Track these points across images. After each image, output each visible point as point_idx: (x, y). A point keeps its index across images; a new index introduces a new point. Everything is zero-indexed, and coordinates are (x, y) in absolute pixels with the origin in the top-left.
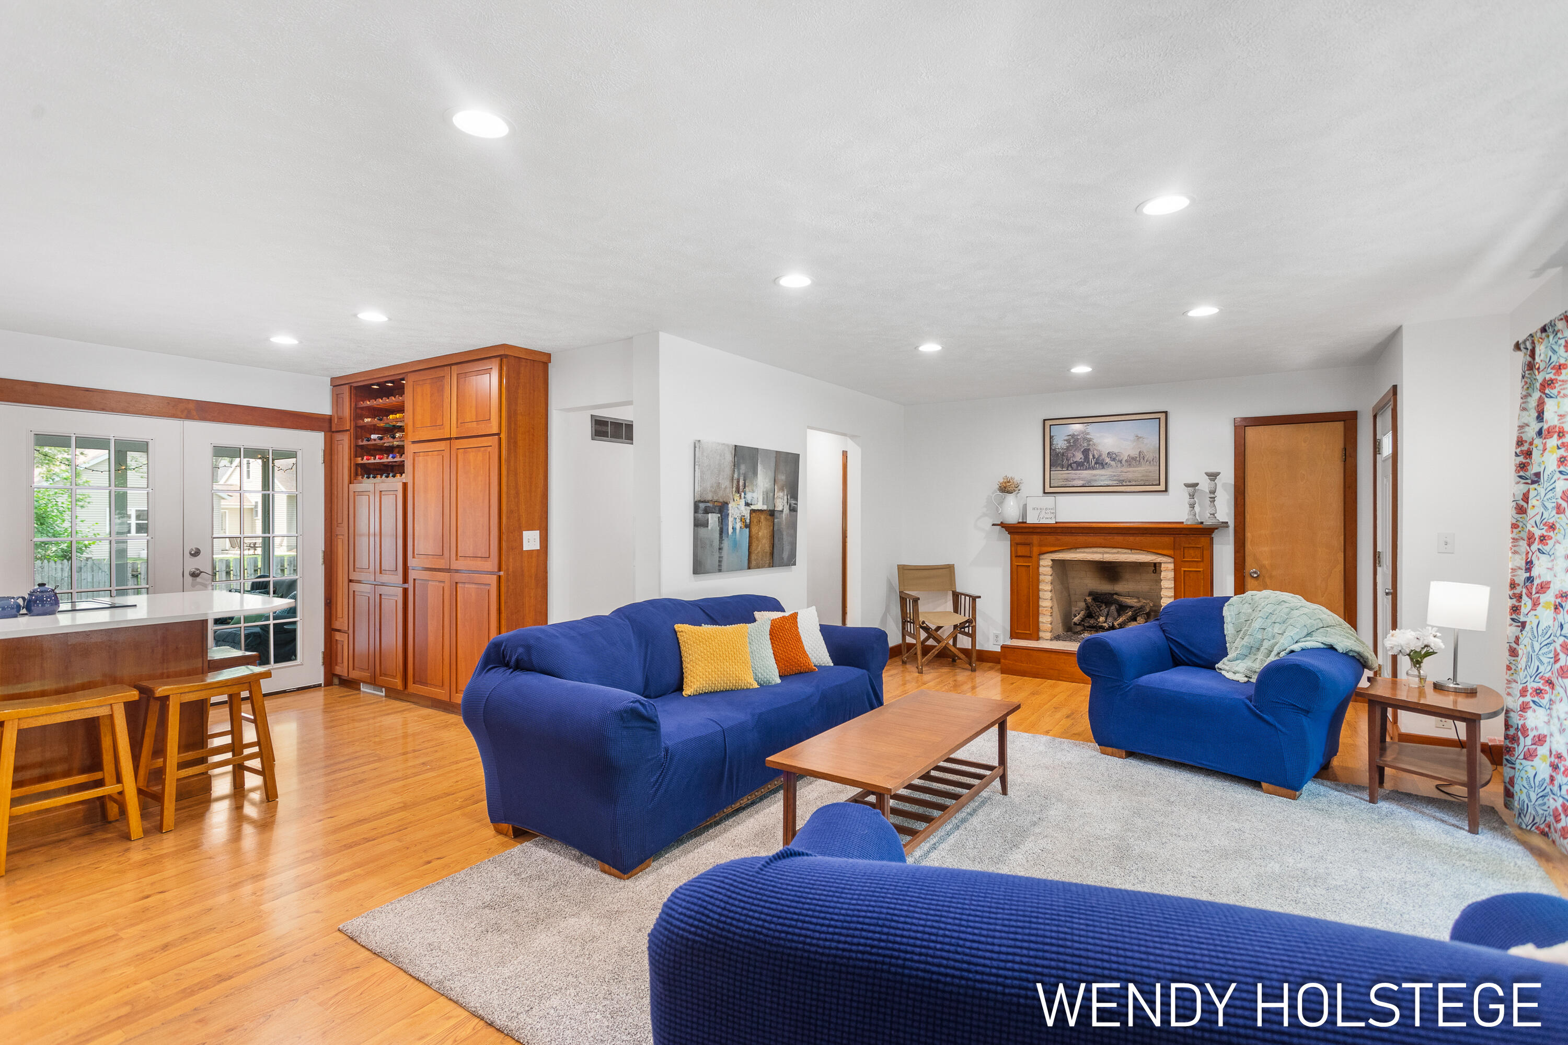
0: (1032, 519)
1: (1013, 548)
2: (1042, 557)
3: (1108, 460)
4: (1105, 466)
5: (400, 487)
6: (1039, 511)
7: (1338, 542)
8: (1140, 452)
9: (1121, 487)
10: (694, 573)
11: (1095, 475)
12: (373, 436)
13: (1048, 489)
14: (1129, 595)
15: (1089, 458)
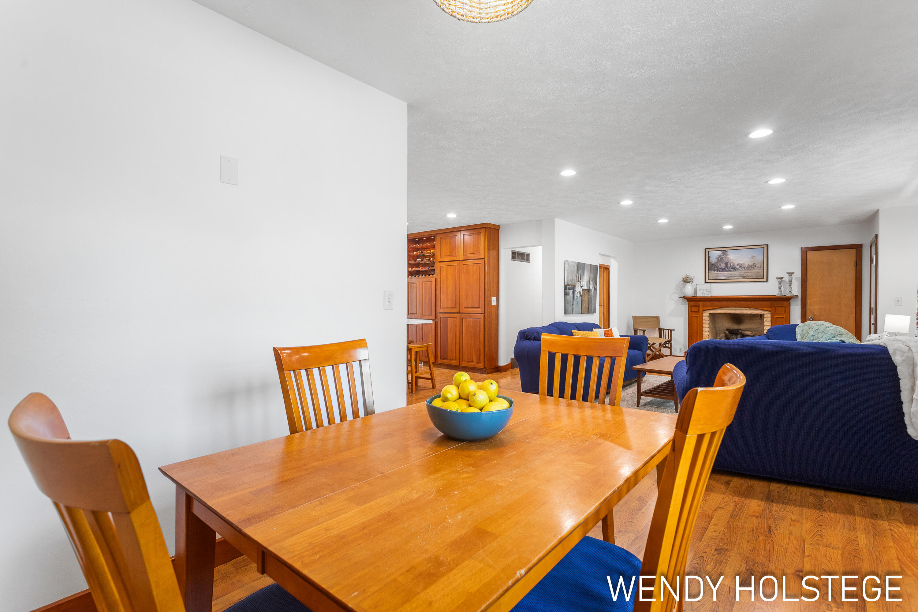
0: (699, 294)
1: (690, 308)
2: (704, 312)
3: (737, 267)
4: (736, 270)
5: (433, 280)
6: (703, 291)
7: (853, 303)
8: (754, 263)
9: (744, 279)
10: (564, 314)
11: (731, 274)
12: (418, 260)
13: (707, 281)
14: (747, 330)
15: (728, 266)
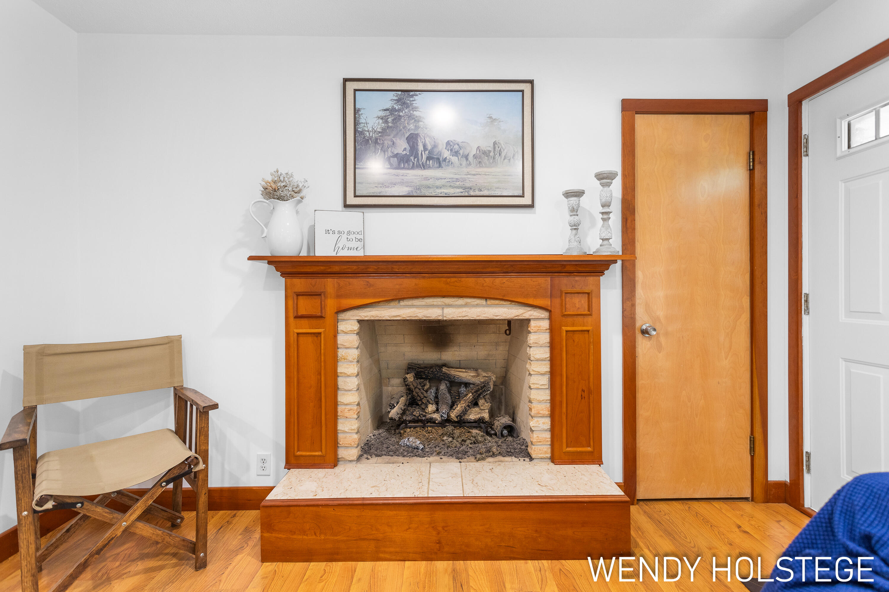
0: (324, 250)
1: (291, 303)
2: (342, 316)
3: (446, 154)
4: (443, 164)
6: (337, 236)
7: (743, 281)
8: (495, 143)
9: (469, 197)
11: (426, 179)
13: (351, 200)
15: (417, 150)
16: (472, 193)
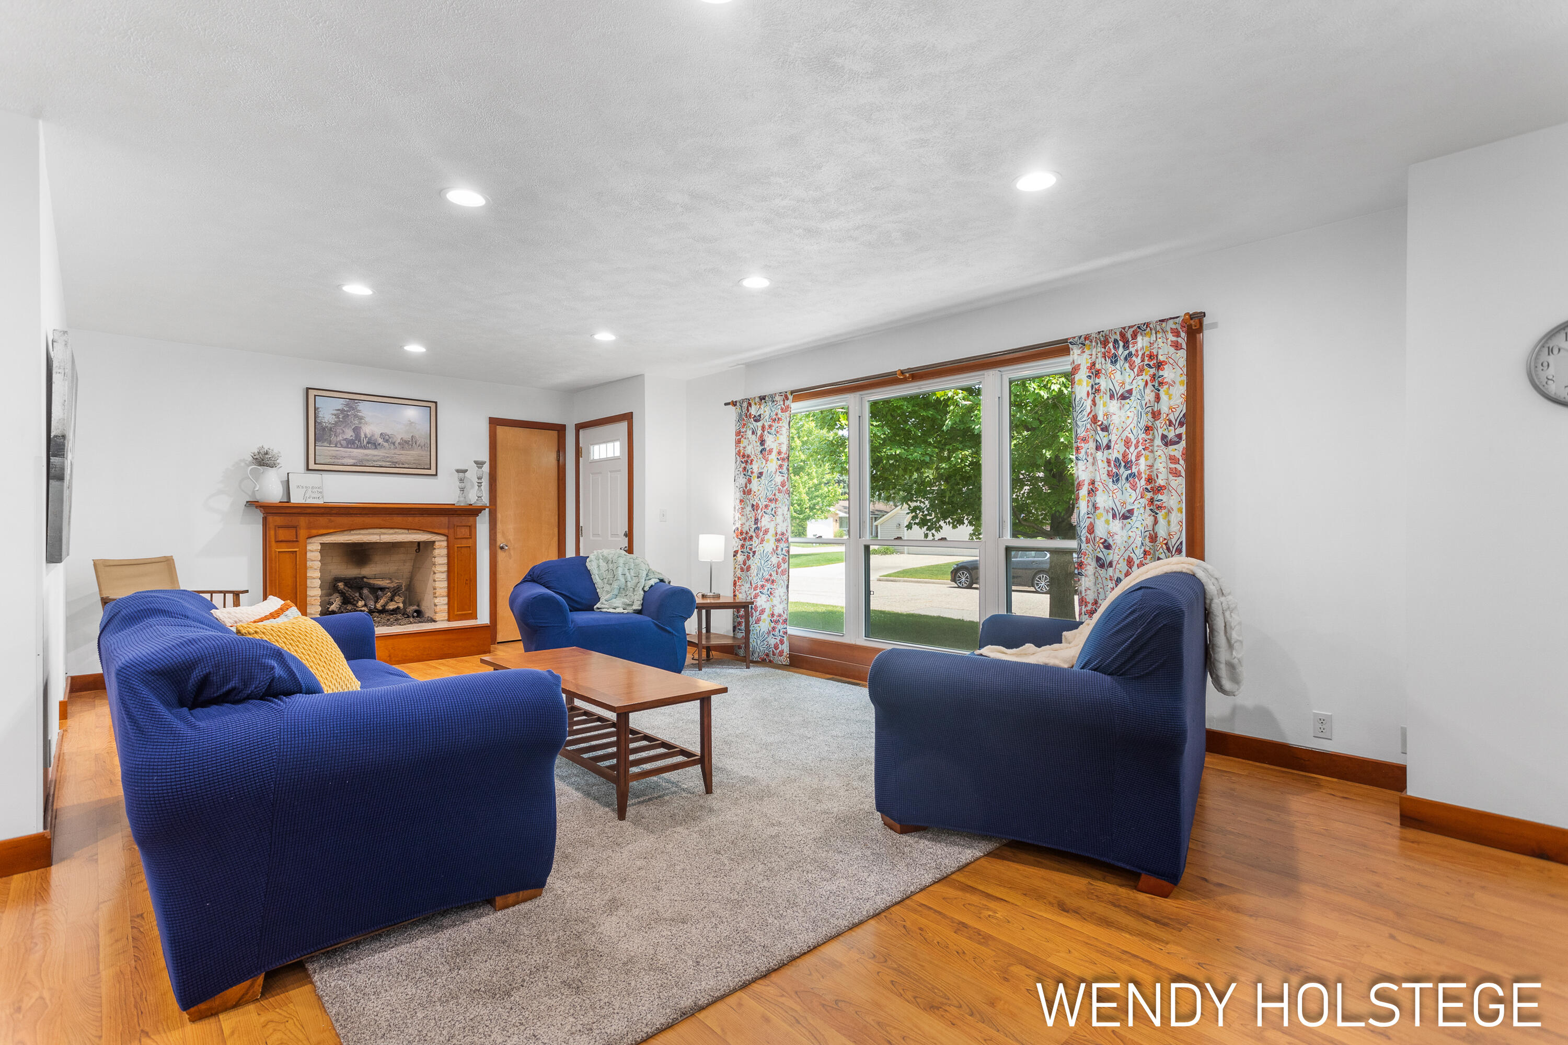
0: (297, 498)
1: (266, 531)
2: (310, 541)
3: (380, 441)
4: (378, 447)
6: (305, 489)
7: (554, 520)
8: (412, 436)
9: (395, 468)
10: (47, 563)
11: (367, 455)
13: (312, 466)
14: (379, 577)
15: (360, 437)
16: (398, 466)
